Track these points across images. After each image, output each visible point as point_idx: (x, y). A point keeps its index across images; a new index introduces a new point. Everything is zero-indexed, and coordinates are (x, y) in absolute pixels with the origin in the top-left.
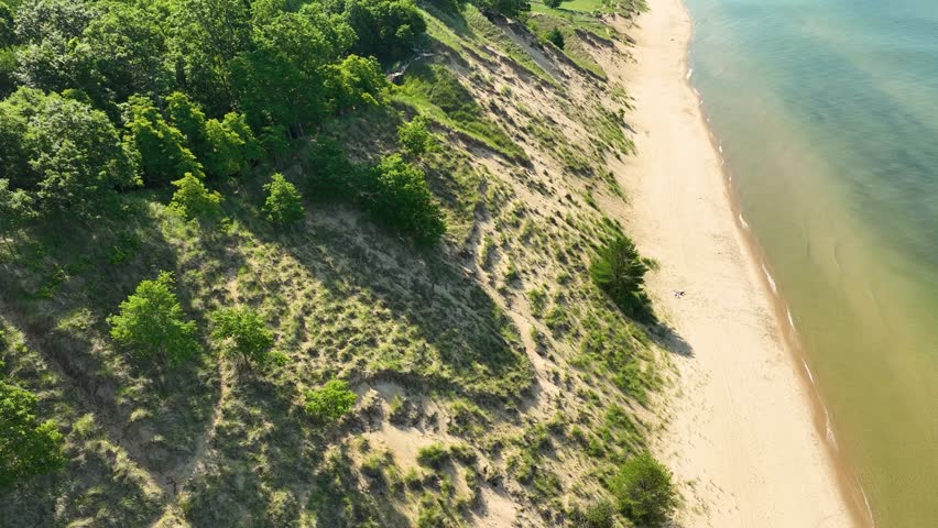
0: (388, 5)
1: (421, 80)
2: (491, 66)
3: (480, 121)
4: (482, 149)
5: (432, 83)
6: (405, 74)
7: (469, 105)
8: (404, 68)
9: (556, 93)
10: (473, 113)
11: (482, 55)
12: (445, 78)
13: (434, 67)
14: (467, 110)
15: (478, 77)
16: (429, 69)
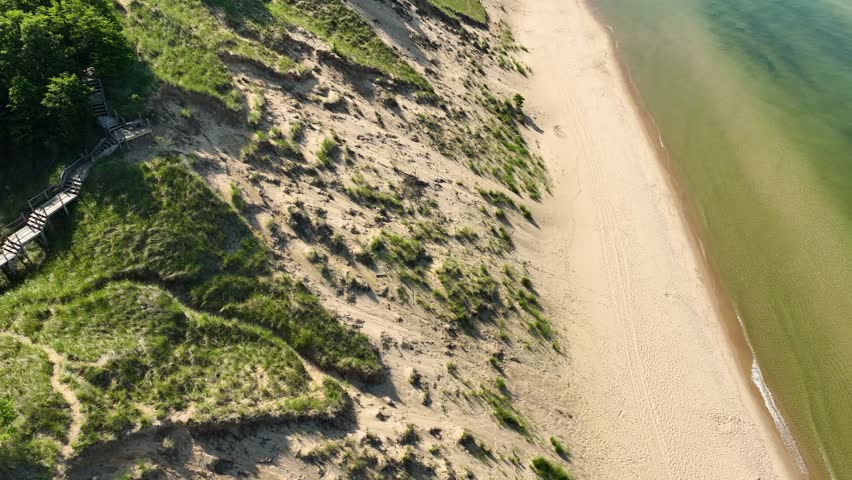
0: (17, 21)
1: (120, 211)
2: (296, 87)
3: (265, 289)
4: (262, 434)
5: (145, 216)
6: (80, 196)
7: (236, 253)
8: (77, 180)
9: (420, 101)
10: (250, 273)
11: (279, 63)
12: (176, 193)
13: (153, 165)
14: (234, 267)
15: (265, 147)
16: (136, 175)
